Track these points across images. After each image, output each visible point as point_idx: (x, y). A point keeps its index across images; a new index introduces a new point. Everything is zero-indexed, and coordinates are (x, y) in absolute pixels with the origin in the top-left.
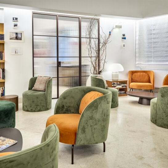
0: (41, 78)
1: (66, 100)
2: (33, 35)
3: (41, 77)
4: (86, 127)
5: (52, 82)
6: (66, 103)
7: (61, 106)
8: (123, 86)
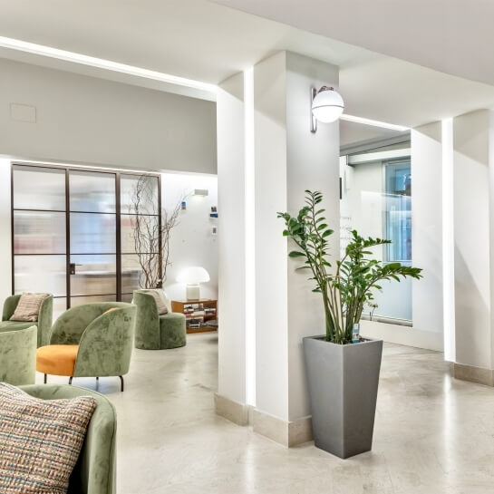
0: (30, 297)
1: (68, 324)
2: (12, 210)
3: (29, 294)
4: (90, 351)
5: (51, 303)
6: (69, 329)
7: (59, 333)
8: (207, 312)
